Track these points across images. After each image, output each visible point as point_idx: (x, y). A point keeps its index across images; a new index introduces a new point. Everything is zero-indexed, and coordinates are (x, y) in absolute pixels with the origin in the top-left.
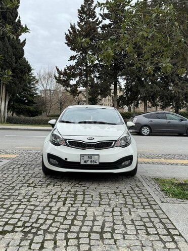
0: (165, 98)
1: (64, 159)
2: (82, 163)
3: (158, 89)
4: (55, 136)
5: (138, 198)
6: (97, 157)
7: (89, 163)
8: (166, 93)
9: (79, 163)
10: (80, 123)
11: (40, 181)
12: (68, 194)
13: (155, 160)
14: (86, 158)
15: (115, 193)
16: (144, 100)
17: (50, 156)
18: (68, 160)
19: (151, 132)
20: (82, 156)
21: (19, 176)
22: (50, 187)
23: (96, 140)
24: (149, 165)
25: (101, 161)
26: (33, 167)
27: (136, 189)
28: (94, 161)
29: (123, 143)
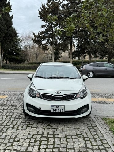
1: (39, 108)
2: (52, 111)
6: (63, 107)
7: (57, 111)
9: (50, 111)
11: (21, 122)
12: (42, 137)
14: (55, 108)
15: (77, 135)
16: (89, 54)
17: (28, 105)
18: (42, 109)
19: (94, 75)
20: (52, 106)
21: (7, 117)
22: (29, 129)
23: (62, 94)
25: (66, 110)
27: (92, 130)
28: (61, 110)
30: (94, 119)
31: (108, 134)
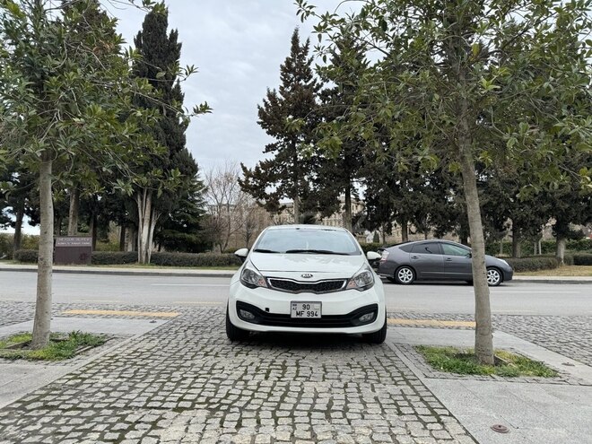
0: (440, 217)
1: (264, 310)
2: (294, 316)
3: (427, 200)
4: (248, 274)
5: (388, 371)
6: (319, 305)
7: (305, 316)
8: (442, 207)
9: (290, 315)
10: (288, 252)
11: (223, 348)
12: (271, 364)
13: (420, 322)
14: (300, 307)
15: (349, 365)
16: (402, 220)
17: (241, 306)
18: (271, 312)
19: (415, 278)
20: (294, 303)
21: (188, 341)
22: (242, 357)
23: (316, 278)
24: (409, 328)
25: (326, 312)
26: (209, 329)
27: (384, 360)
28: (312, 313)
29: (361, 283)
30: (394, 348)
31: (419, 365)
